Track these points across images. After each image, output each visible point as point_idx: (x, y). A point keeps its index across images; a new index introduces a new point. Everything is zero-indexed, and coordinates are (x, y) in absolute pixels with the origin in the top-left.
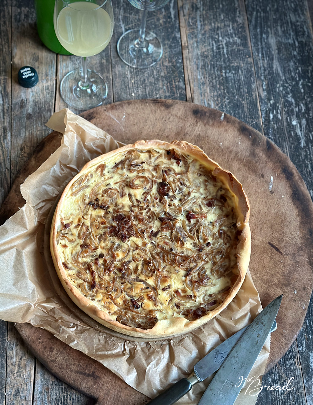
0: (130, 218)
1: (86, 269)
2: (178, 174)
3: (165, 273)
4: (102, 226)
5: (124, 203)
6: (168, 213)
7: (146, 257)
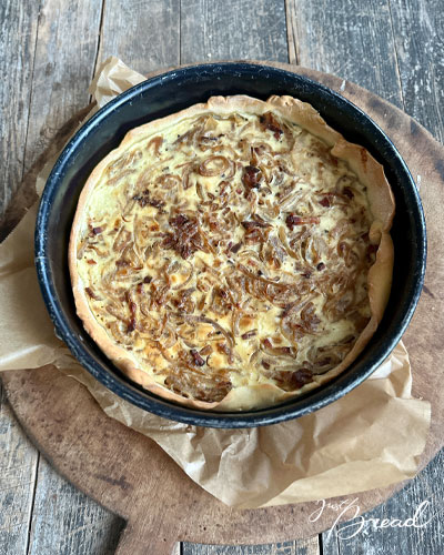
0: (195, 222)
1: (122, 300)
2: (276, 153)
3: (248, 310)
4: (153, 233)
5: (188, 198)
6: (257, 216)
7: (219, 284)
